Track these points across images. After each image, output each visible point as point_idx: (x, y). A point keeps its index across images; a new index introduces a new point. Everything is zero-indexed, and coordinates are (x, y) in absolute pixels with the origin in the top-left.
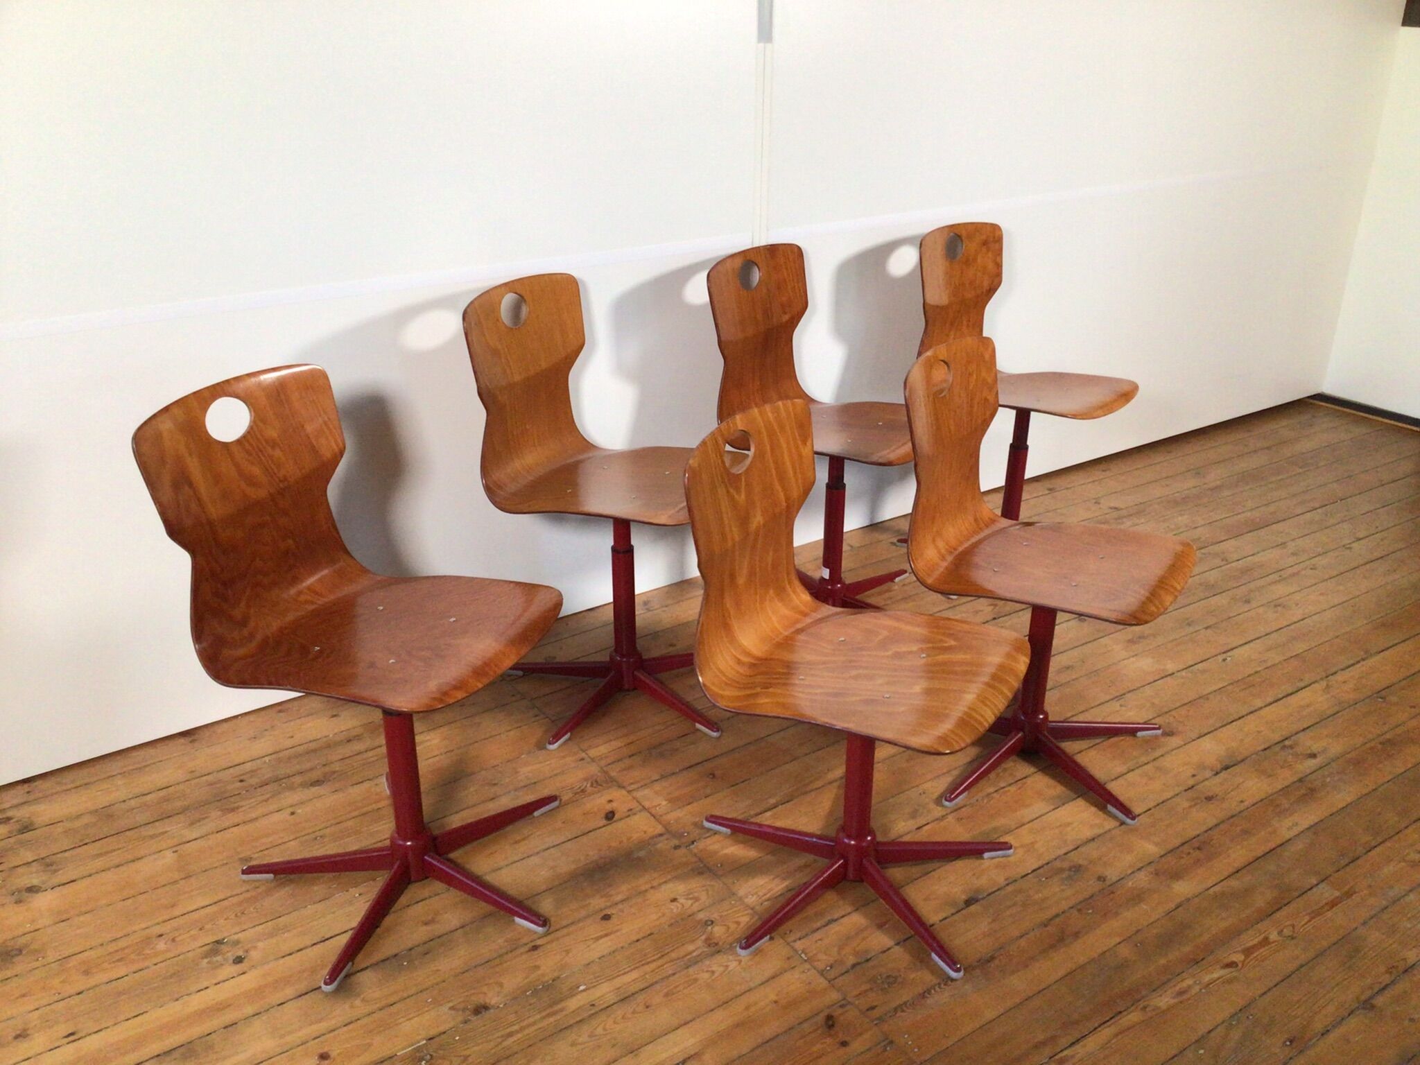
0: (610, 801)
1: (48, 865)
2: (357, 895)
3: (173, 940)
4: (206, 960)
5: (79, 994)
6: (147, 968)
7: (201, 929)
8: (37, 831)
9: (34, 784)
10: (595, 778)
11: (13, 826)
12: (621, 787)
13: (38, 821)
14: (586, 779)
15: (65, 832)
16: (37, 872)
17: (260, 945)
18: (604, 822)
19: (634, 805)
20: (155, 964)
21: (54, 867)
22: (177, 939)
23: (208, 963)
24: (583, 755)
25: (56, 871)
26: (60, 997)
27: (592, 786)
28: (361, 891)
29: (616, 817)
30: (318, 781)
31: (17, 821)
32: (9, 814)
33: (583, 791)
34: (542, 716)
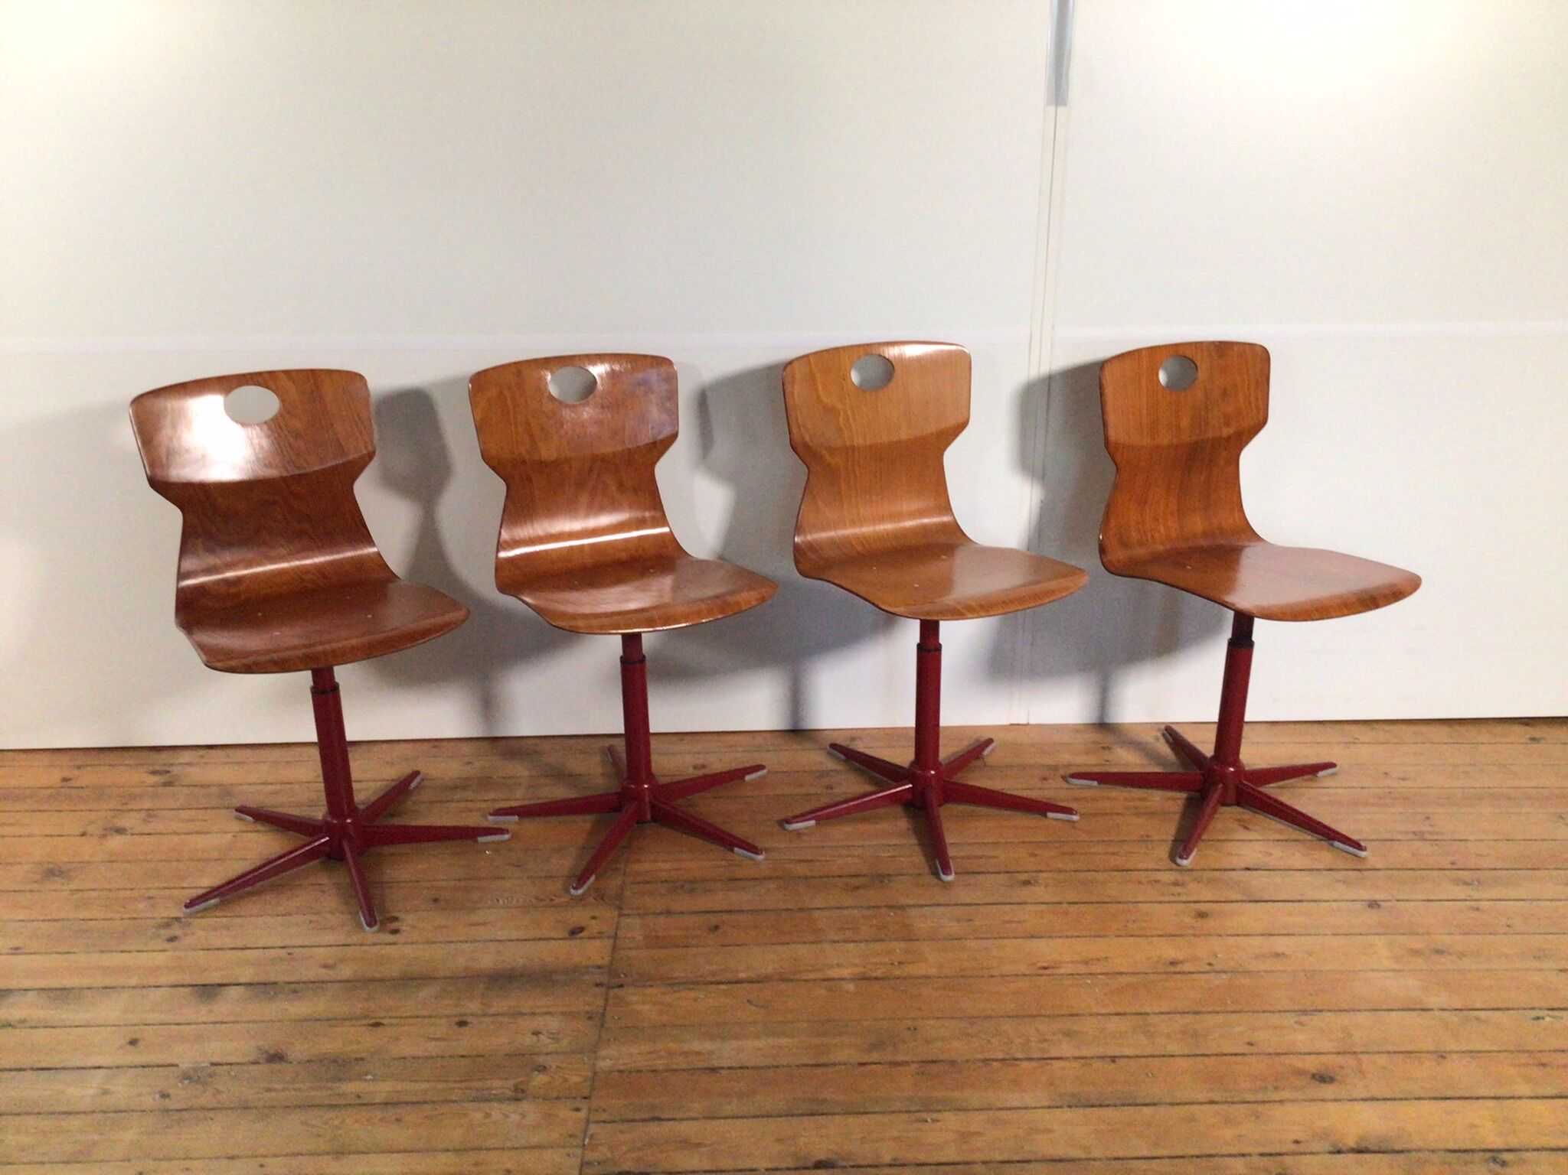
1: (151, 816)
3: (153, 905)
4: (153, 930)
5: (56, 921)
6: (115, 919)
8: (174, 788)
9: (210, 752)
11: (164, 778)
12: (619, 908)
13: (182, 780)
15: (189, 794)
16: (137, 818)
17: (200, 933)
18: (567, 936)
19: (611, 929)
20: (122, 919)
21: (151, 819)
22: (156, 905)
23: (152, 932)
25: (150, 822)
26: (43, 918)
29: (580, 935)
31: (171, 776)
32: (173, 769)
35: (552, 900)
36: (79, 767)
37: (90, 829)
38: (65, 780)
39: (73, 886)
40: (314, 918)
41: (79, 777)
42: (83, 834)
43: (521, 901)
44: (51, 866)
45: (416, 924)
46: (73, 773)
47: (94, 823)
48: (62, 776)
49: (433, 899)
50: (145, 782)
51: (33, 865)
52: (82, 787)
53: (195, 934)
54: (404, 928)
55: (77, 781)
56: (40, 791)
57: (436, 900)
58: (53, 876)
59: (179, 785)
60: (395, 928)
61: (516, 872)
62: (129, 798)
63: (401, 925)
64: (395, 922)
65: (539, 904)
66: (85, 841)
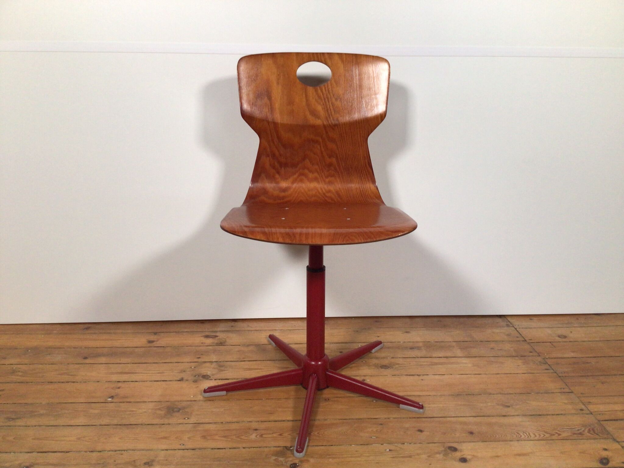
0: (606, 450)
1: (221, 366)
3: (261, 436)
4: (274, 458)
5: (193, 449)
6: (239, 448)
7: (281, 435)
8: (225, 347)
9: (236, 324)
10: (592, 426)
11: (215, 341)
12: (615, 440)
13: (229, 341)
14: (584, 426)
15: (239, 351)
16: (214, 368)
17: (312, 461)
18: (600, 465)
20: (244, 448)
21: (223, 368)
22: (264, 436)
23: (275, 460)
24: (583, 407)
25: (222, 371)
26: (183, 447)
27: (589, 432)
28: (390, 448)
30: (385, 366)
31: (219, 339)
32: (218, 334)
33: (580, 434)
34: (552, 371)
35: (559, 435)
36: (155, 334)
37: (185, 376)
38: (150, 342)
39: (193, 420)
40: (392, 447)
41: (158, 340)
42: (181, 380)
43: (542, 436)
44: (169, 404)
45: (475, 454)
46: (152, 338)
47: (184, 371)
48: (147, 339)
49: (469, 432)
50: (204, 343)
51: (154, 404)
52: (163, 347)
53: (308, 461)
54: (468, 457)
55: (158, 343)
56: (137, 350)
57: (471, 433)
58: (174, 412)
59: (228, 345)
60: (461, 457)
61: (511, 411)
62: (199, 354)
63: (464, 455)
64: (457, 452)
65: (554, 437)
66: (184, 384)
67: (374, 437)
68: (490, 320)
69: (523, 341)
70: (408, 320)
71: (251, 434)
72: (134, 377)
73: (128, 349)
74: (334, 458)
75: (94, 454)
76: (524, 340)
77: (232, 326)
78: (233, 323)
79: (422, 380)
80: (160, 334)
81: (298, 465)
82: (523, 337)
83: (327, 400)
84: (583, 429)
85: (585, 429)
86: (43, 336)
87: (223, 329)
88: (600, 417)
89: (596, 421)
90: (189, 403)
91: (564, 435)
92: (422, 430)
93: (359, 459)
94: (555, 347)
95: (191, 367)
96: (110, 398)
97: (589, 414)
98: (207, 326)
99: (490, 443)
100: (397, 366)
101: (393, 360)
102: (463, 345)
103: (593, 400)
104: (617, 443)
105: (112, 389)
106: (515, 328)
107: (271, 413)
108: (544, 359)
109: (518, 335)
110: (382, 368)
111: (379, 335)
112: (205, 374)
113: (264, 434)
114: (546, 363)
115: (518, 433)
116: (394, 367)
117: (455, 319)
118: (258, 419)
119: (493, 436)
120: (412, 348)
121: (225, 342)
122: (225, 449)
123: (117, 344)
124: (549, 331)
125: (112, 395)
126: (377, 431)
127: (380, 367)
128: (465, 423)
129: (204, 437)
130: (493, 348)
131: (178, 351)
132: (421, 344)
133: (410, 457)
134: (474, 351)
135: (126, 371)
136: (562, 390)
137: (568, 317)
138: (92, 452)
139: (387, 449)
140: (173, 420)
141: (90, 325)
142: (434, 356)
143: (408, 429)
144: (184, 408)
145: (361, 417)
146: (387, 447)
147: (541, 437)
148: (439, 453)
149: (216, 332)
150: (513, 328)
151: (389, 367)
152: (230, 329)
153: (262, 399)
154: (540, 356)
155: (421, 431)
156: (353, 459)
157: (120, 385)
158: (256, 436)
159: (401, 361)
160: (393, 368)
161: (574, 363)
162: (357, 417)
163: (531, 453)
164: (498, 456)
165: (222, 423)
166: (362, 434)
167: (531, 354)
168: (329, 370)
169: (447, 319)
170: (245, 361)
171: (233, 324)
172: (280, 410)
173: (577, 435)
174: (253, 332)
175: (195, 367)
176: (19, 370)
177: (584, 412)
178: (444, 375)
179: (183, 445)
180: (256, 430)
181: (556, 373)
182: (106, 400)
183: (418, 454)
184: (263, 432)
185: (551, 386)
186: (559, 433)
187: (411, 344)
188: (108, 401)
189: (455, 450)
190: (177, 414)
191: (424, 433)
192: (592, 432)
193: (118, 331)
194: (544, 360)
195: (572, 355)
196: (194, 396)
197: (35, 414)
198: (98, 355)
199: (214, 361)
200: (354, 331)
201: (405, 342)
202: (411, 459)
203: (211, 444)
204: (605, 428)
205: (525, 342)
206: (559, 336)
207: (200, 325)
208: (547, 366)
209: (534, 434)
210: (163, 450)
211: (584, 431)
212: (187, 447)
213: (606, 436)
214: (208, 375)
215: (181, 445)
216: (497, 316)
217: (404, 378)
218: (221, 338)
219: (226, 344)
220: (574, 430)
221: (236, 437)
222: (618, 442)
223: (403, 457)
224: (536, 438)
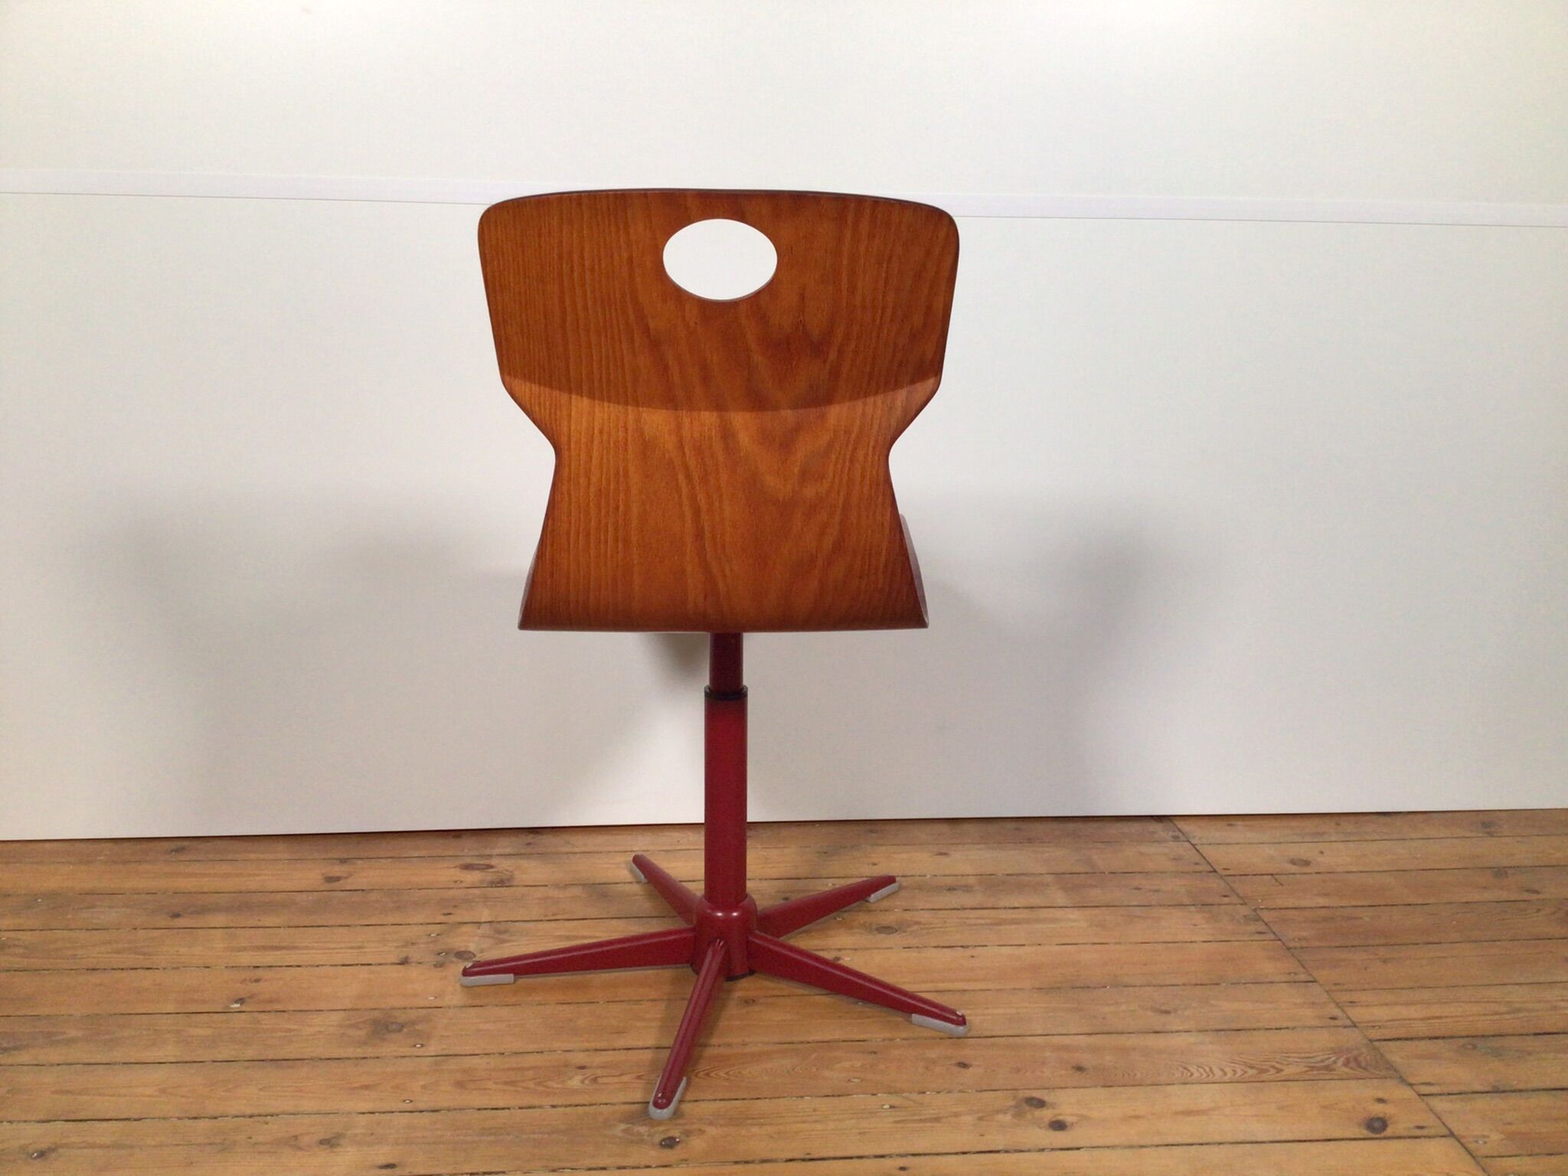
0: (1380, 1100)
1: (500, 932)
2: (887, 1106)
3: (595, 1080)
4: (623, 1126)
6: (540, 1107)
8: (513, 889)
10: (1355, 1053)
11: (489, 876)
12: (1403, 1080)
13: (521, 877)
14: (1337, 1051)
15: (542, 899)
16: (483, 936)
17: (712, 1131)
18: (1366, 1133)
19: (1430, 1120)
20: (553, 1106)
21: (505, 937)
22: (600, 1080)
23: (624, 1131)
24: (1337, 1012)
25: (504, 941)
26: (408, 1106)
27: (1346, 1064)
29: (1389, 1132)
30: (888, 928)
31: (498, 872)
32: (493, 862)
33: (1328, 1068)
34: (1272, 937)
35: (1279, 1071)
36: (343, 861)
37: (415, 954)
38: (330, 879)
39: (433, 1049)
40: (895, 1100)
41: (350, 875)
42: (404, 962)
43: (1239, 1073)
44: (376, 1014)
45: (1085, 1112)
46: (337, 870)
47: (413, 944)
48: (323, 874)
49: (1073, 1068)
50: (462, 882)
51: (343, 1013)
52: (363, 890)
53: (702, 1132)
54: (1069, 1119)
55: (350, 880)
56: (299, 897)
57: (1079, 1069)
58: (390, 1031)
59: (518, 886)
60: (1054, 1119)
61: (1173, 1022)
62: (449, 905)
63: (1060, 1114)
64: (1045, 1108)
65: (1264, 1076)
66: (413, 972)
67: (856, 1080)
68: (1135, 827)
69: (1210, 872)
70: (944, 828)
71: (570, 1078)
72: (292, 958)
73: (279, 896)
74: (762, 1125)
75: (202, 1124)
76: (1211, 869)
77: (529, 844)
78: (531, 836)
79: (972, 957)
80: (354, 861)
81: (677, 1140)
82: (1209, 864)
83: (748, 1002)
84: (1333, 1059)
85: (1338, 1059)
86: (71, 867)
87: (508, 850)
88: (1374, 1034)
89: (1365, 1042)
90: (424, 1011)
91: (1289, 1071)
92: (966, 1063)
93: (819, 1126)
94: (1282, 885)
95: (430, 935)
96: (236, 1002)
97: (1350, 1027)
98: (468, 843)
99: (1121, 1089)
100: (915, 927)
101: (907, 916)
102: (1071, 882)
103: (1363, 997)
104: (1409, 1088)
105: (241, 983)
106: (1192, 844)
107: (619, 1032)
108: (1255, 910)
109: (1198, 858)
110: (880, 933)
111: (875, 861)
112: (463, 949)
113: (599, 1077)
114: (1258, 919)
115: (1185, 1068)
116: (909, 929)
117: (1054, 825)
118: (587, 1045)
119: (1129, 1075)
120: (951, 889)
121: (511, 878)
122: (509, 1109)
123: (253, 884)
124: (1270, 851)
125: (243, 996)
126: (862, 1066)
127: (877, 929)
128: (1066, 1048)
129: (460, 1085)
130: (1139, 887)
131: (398, 899)
132: (971, 880)
133: (937, 1119)
134: (1096, 894)
135: (274, 944)
136: (1292, 977)
137: (1316, 821)
138: (195, 1118)
139: (883, 1105)
140: (387, 1049)
141: (185, 843)
142: (1002, 904)
143: (934, 1062)
144: (413, 1023)
145: (829, 1037)
146: (886, 1100)
147: (1237, 1075)
148: (1005, 1112)
149: (490, 856)
150: (1187, 844)
151: (896, 931)
152: (523, 851)
153: (598, 1002)
154: (1245, 904)
155: (963, 1065)
156: (806, 1126)
157: (259, 973)
158: (582, 1082)
159: (924, 917)
160: (905, 932)
161: (1325, 920)
162: (819, 1038)
163: (1213, 1109)
164: (1137, 1117)
165: (503, 1054)
166: (827, 1073)
167: (1226, 900)
168: (757, 932)
169: (1039, 826)
170: (558, 920)
171: (530, 838)
172: (639, 1024)
173: (1319, 1071)
174: (578, 856)
175: (438, 935)
176: (16, 943)
177: (1338, 1023)
178: (1024, 945)
179: (411, 1101)
180: (582, 1068)
181: (1280, 940)
182: (228, 1007)
183: (956, 1115)
184: (599, 1072)
185: (1269, 968)
186: (1278, 1066)
187: (949, 881)
188: (232, 1008)
189: (1041, 1104)
190: (394, 1036)
191: (971, 1069)
192: (1353, 1064)
193: (252, 856)
194: (1254, 913)
195: (1322, 901)
196: (436, 998)
197: (59, 1038)
198: (204, 910)
199: (483, 920)
200: (818, 852)
201: (935, 876)
202: (939, 1125)
203: (476, 1099)
204: (1382, 1055)
205: (1214, 874)
206: (1293, 862)
207: (453, 842)
208: (1261, 927)
209: (1222, 1070)
210: (364, 1113)
211: (1335, 1062)
212: (421, 1106)
213: (1383, 1073)
214: (470, 952)
215: (404, 1101)
216: (1152, 817)
217: (932, 953)
218: (500, 870)
219: (515, 884)
220: (1312, 1060)
221: (535, 1084)
222: (1411, 1085)
223: (921, 1121)
224: (1226, 1079)
